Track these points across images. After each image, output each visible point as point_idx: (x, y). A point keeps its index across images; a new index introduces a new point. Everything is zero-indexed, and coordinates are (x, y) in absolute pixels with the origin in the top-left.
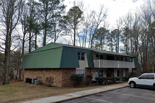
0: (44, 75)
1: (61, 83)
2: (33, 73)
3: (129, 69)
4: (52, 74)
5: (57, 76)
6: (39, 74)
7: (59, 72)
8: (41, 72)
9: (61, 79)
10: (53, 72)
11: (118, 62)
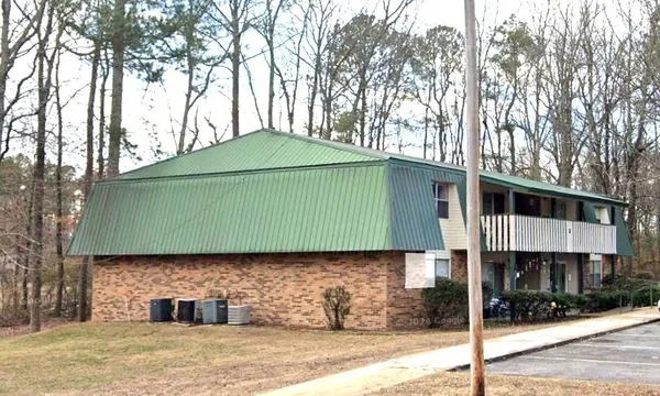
0: (260, 281)
1: (384, 312)
2: (175, 277)
3: (592, 257)
4: (318, 275)
5: (357, 287)
6: (224, 282)
7: (367, 269)
8: (239, 272)
9: (383, 297)
10: (325, 270)
11: (569, 224)
